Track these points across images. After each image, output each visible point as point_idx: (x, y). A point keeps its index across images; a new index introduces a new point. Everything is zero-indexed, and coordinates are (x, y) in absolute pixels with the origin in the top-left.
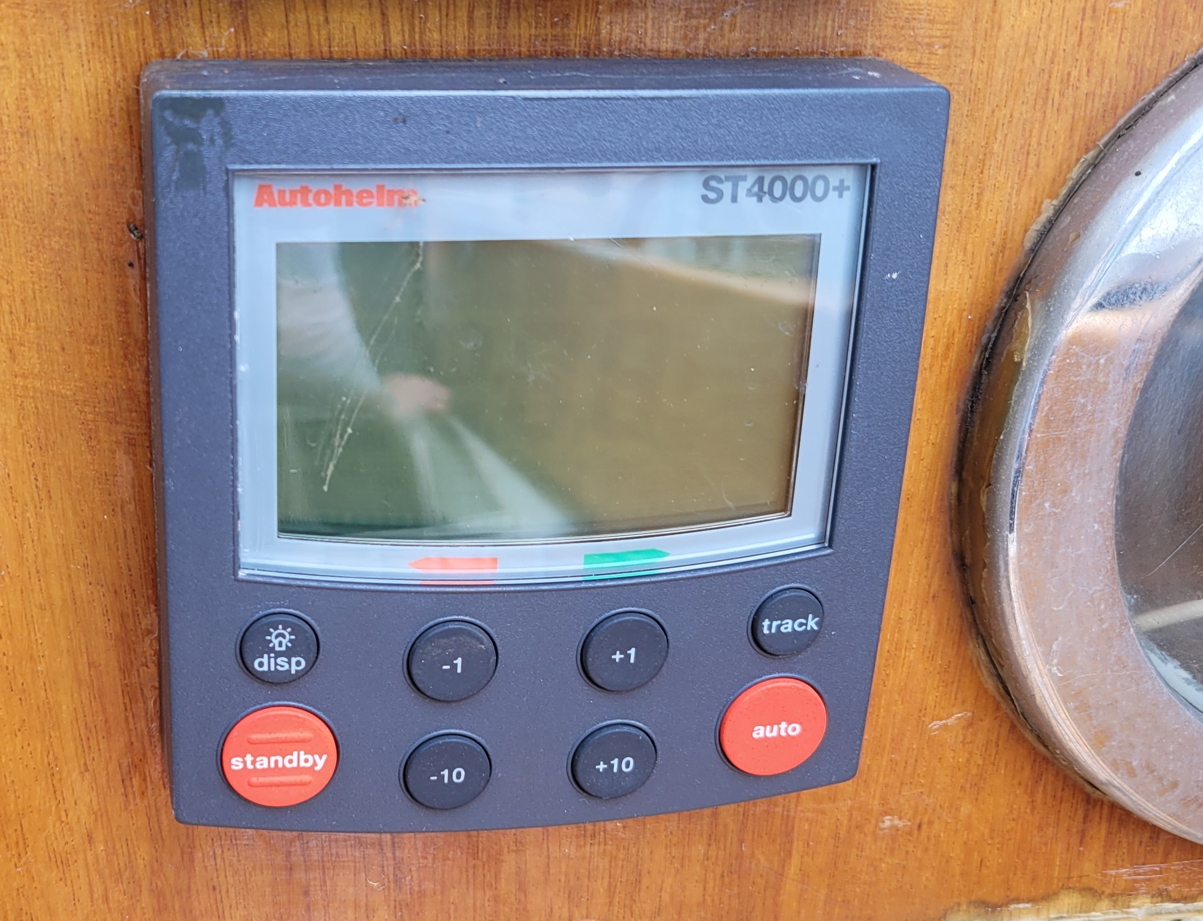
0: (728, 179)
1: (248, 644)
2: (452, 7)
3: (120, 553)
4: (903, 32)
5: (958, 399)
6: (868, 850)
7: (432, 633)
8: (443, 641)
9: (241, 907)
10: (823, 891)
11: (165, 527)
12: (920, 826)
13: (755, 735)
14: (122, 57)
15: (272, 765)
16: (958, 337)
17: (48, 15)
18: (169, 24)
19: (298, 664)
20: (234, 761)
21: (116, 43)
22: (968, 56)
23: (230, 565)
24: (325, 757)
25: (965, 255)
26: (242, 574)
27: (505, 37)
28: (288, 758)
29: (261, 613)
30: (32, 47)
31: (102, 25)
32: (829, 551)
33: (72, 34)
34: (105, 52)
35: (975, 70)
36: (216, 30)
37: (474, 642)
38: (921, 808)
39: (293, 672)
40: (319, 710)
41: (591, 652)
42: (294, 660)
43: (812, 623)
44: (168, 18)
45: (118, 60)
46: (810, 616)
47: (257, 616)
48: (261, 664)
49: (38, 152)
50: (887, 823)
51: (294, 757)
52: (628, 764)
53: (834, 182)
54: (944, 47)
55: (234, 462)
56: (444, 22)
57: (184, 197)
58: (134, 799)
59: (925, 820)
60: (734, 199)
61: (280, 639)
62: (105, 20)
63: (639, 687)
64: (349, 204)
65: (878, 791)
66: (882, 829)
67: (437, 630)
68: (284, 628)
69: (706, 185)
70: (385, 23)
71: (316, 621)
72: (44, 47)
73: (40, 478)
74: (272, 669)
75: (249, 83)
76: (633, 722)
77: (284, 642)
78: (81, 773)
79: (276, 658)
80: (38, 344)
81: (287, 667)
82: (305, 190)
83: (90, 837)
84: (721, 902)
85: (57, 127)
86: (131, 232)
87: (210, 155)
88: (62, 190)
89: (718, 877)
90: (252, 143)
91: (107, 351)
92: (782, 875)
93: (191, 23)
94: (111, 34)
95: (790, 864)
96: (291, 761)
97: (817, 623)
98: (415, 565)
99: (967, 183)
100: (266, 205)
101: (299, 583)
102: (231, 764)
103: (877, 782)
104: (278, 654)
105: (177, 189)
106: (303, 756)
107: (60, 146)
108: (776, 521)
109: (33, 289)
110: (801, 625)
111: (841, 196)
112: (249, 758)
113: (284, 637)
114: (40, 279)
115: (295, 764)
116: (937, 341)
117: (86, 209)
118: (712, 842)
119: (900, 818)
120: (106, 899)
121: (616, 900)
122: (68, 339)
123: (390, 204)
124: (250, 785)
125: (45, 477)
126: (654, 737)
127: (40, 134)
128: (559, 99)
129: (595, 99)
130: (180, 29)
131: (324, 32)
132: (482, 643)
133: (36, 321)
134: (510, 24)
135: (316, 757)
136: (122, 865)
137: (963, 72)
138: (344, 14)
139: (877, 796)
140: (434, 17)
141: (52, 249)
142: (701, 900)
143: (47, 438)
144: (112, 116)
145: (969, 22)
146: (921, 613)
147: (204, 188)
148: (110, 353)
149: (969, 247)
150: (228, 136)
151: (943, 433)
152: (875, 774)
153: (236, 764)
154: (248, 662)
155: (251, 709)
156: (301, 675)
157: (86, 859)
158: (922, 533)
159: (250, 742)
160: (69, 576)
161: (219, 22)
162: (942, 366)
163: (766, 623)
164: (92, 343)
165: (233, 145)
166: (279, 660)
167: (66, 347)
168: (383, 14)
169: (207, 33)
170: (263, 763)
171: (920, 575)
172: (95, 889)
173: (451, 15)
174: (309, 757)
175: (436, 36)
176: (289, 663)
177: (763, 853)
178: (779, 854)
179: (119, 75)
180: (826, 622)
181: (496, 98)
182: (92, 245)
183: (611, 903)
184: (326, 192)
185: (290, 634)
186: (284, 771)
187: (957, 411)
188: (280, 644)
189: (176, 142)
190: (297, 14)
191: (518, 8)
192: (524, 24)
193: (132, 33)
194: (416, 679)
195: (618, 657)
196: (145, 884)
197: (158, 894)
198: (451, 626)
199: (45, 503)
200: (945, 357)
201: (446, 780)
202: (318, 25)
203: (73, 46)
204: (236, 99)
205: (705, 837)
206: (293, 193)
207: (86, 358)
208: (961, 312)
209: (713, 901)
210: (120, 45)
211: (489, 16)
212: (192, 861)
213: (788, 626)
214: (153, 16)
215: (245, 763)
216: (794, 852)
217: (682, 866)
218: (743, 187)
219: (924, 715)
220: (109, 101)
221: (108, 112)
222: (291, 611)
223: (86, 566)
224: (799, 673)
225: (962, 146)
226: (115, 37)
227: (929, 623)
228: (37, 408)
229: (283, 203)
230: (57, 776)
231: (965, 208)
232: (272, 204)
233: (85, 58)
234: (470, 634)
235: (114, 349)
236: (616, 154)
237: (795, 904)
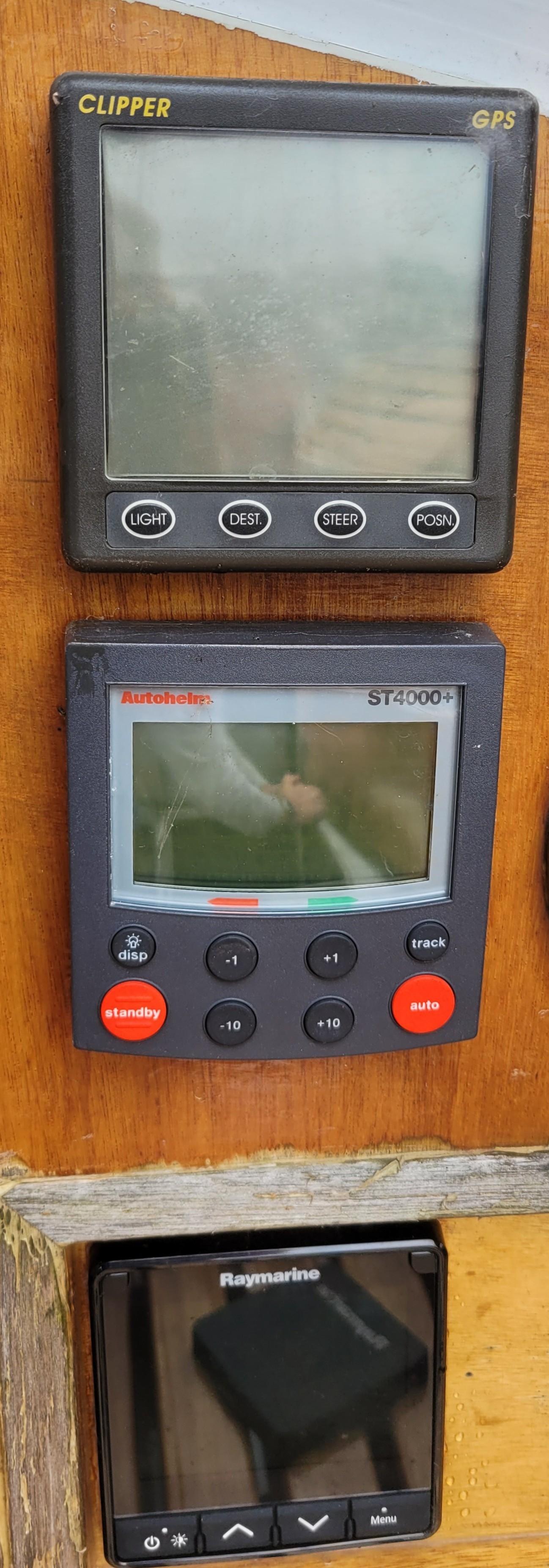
0: (383, 692)
1: (115, 944)
2: (239, 592)
3: (50, 892)
4: (498, 607)
5: (544, 815)
6: (505, 1090)
7: (219, 941)
8: (225, 946)
9: (118, 1109)
10: (478, 1115)
11: (70, 877)
12: (537, 1075)
13: (412, 1008)
14: (56, 616)
15: (129, 1015)
16: (541, 779)
17: (17, 595)
18: (83, 600)
19: (143, 956)
20: (107, 1012)
21: (53, 610)
22: (536, 620)
23: (106, 898)
24: (159, 1011)
25: (542, 732)
26: (112, 904)
27: (270, 608)
28: (138, 1011)
29: (123, 926)
30: (8, 612)
31: (46, 601)
32: (450, 901)
33: (29, 604)
34: (48, 614)
35: (541, 628)
36: (108, 603)
37: (243, 947)
38: (537, 1065)
39: (141, 960)
40: (156, 983)
41: (311, 955)
42: (141, 954)
43: (442, 943)
44: (82, 597)
45: (54, 618)
46: (440, 939)
47: (121, 928)
48: (122, 956)
49: (9, 667)
50: (516, 1073)
51: (142, 1010)
52: (336, 1023)
53: (443, 694)
54: (522, 616)
55: (109, 842)
56: (235, 600)
57: (82, 698)
58: (55, 1039)
59: (540, 1073)
60: (387, 703)
61: (133, 942)
62: (48, 597)
63: (342, 976)
64: (173, 702)
65: (509, 1053)
66: (513, 1077)
67: (222, 939)
68: (136, 935)
69: (371, 695)
70: (202, 601)
71: (154, 932)
72: (14, 611)
73: (5, 848)
74: (129, 958)
75: (120, 638)
76: (339, 998)
77: (136, 943)
78: (24, 1022)
79: (131, 952)
80: (7, 773)
81: (137, 958)
82: (149, 695)
83: (29, 1062)
84: (414, 1120)
85: (20, 654)
86: (59, 711)
87: (97, 676)
88: (22, 688)
89: (411, 1103)
90: (119, 670)
91: (45, 777)
92: (451, 1104)
93: (95, 600)
94: (51, 605)
95: (456, 1097)
96: (139, 1013)
97: (444, 943)
98: (213, 902)
99: (540, 691)
100: (127, 702)
101: (144, 910)
102: (104, 1014)
103: (508, 1047)
104: (132, 951)
105: (79, 694)
106: (146, 1010)
107: (21, 664)
108: (420, 883)
109: (5, 742)
110: (435, 943)
111: (448, 702)
112: (116, 1010)
113: (135, 940)
114: (9, 736)
115: (142, 1015)
116: (528, 780)
117: (35, 698)
118: (407, 1081)
119: (524, 1071)
120: (37, 1101)
121: (348, 1115)
122: (23, 770)
123: (196, 702)
124: (117, 1027)
125: (9, 847)
126: (352, 1007)
127: (11, 657)
128: (284, 649)
129: (304, 649)
130: (89, 603)
131: (168, 605)
132: (248, 947)
133: (6, 759)
134: (273, 601)
135: (155, 1011)
136: (47, 1079)
137: (535, 629)
138: (180, 595)
139: (509, 1055)
140: (230, 597)
141: (15, 720)
142: (401, 1118)
143: (10, 825)
144: (50, 649)
145: (536, 603)
146: (530, 943)
147: (93, 693)
148: (47, 778)
149: (545, 728)
150: (106, 667)
151: (536, 834)
152: (507, 1042)
153: (108, 1014)
154: (115, 954)
155: (118, 982)
156: (145, 963)
157: (26, 1076)
158: (527, 894)
159: (117, 1001)
160: (21, 905)
161: (110, 599)
162: (533, 795)
163: (414, 941)
164: (37, 772)
165: (109, 671)
166: (133, 954)
167: (22, 774)
168: (201, 596)
169: (104, 605)
170: (124, 1014)
171: (527, 919)
172: (31, 1094)
173: (239, 597)
174: (151, 1011)
175: (231, 607)
176: (138, 955)
177: (439, 1090)
178: (449, 1090)
179: (55, 627)
180: (451, 942)
181: (251, 649)
182: (38, 718)
183: (345, 1117)
184: (160, 696)
185: (139, 939)
186: (136, 1019)
187: (544, 822)
188: (133, 945)
189: (78, 669)
190: (154, 595)
191: (277, 594)
192: (280, 601)
193: (62, 605)
194: (211, 967)
195: (327, 958)
196: (60, 1092)
197: (68, 1100)
198: (230, 937)
199: (8, 862)
200: (534, 790)
201: (230, 1028)
202: (165, 601)
203: (30, 612)
204: (111, 647)
205: (402, 1077)
206: (142, 696)
207: (34, 781)
208: (542, 764)
209: (409, 1119)
210: (55, 610)
211: (261, 597)
212: (89, 1080)
213: (427, 944)
214: (74, 596)
215: (113, 1013)
216: (458, 1090)
217: (389, 1095)
218: (392, 697)
219: (536, 1006)
220: (49, 640)
221: (48, 646)
222: (140, 926)
223: (30, 899)
224: (437, 972)
225: (537, 670)
226: (53, 607)
227: (534, 949)
228: (5, 808)
229: (137, 702)
230: (10, 1024)
231: (541, 705)
232: (131, 702)
233: (36, 617)
234: (241, 942)
235: (49, 776)
236: (317, 679)
237: (461, 1123)
